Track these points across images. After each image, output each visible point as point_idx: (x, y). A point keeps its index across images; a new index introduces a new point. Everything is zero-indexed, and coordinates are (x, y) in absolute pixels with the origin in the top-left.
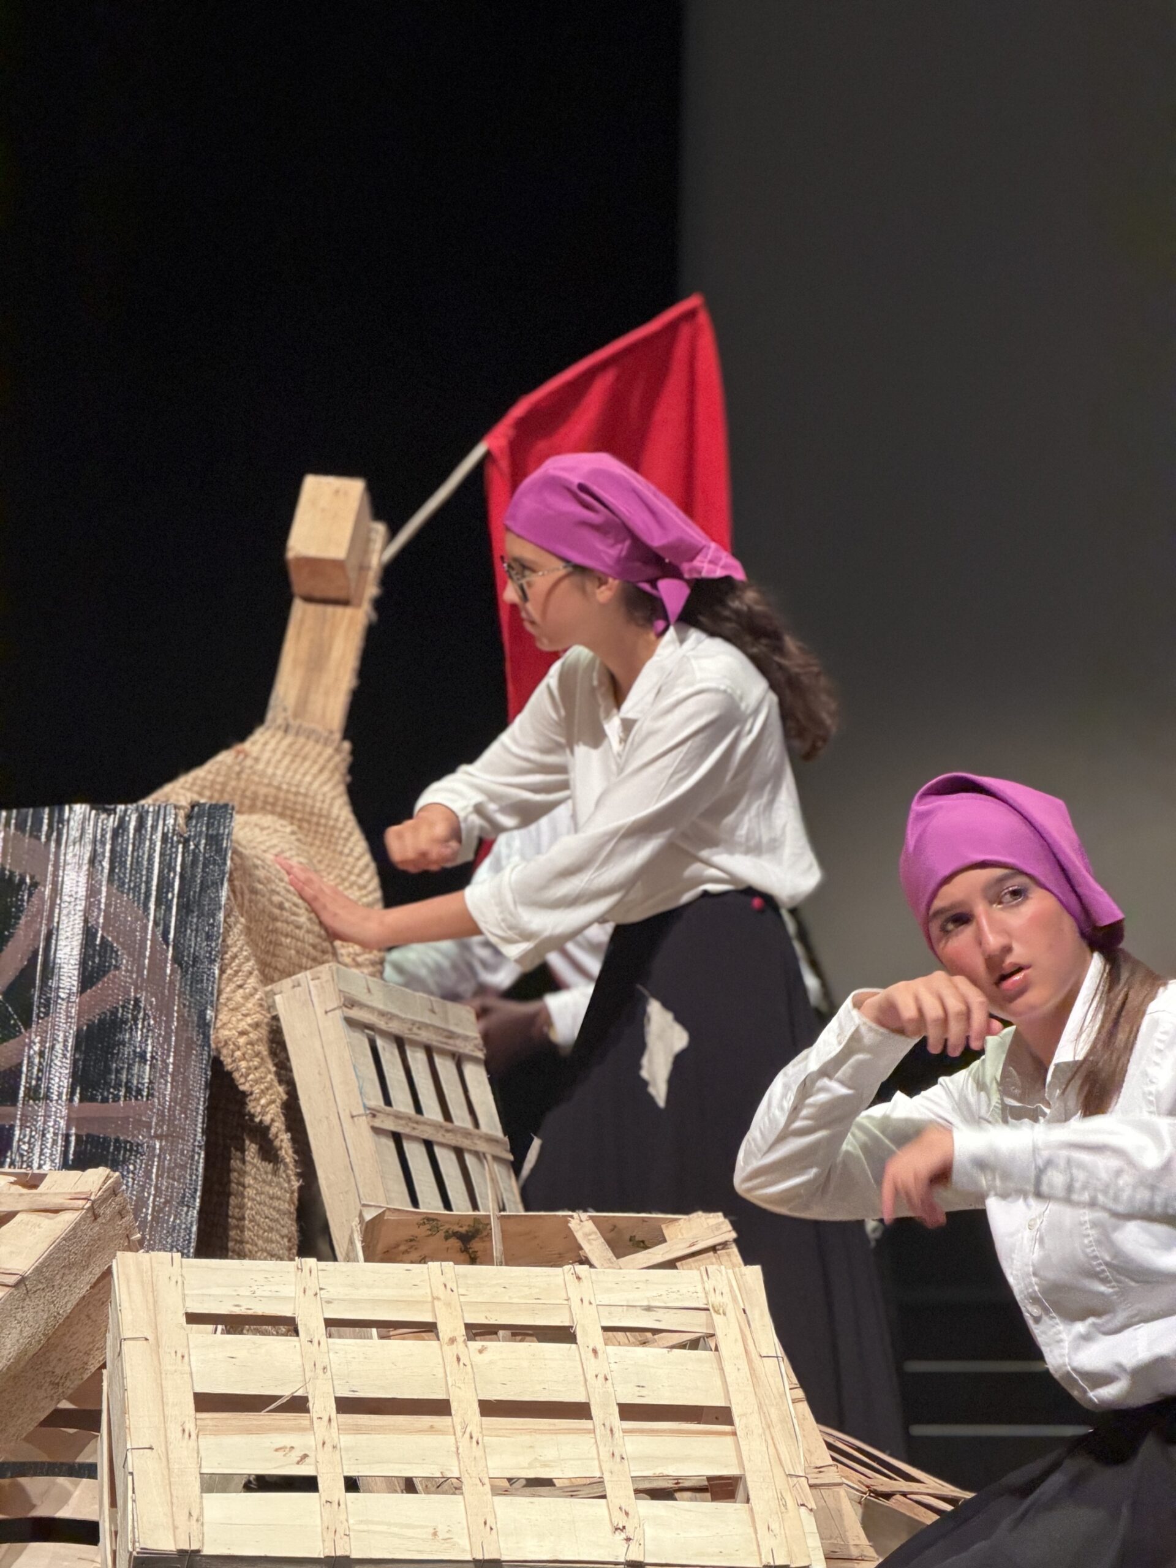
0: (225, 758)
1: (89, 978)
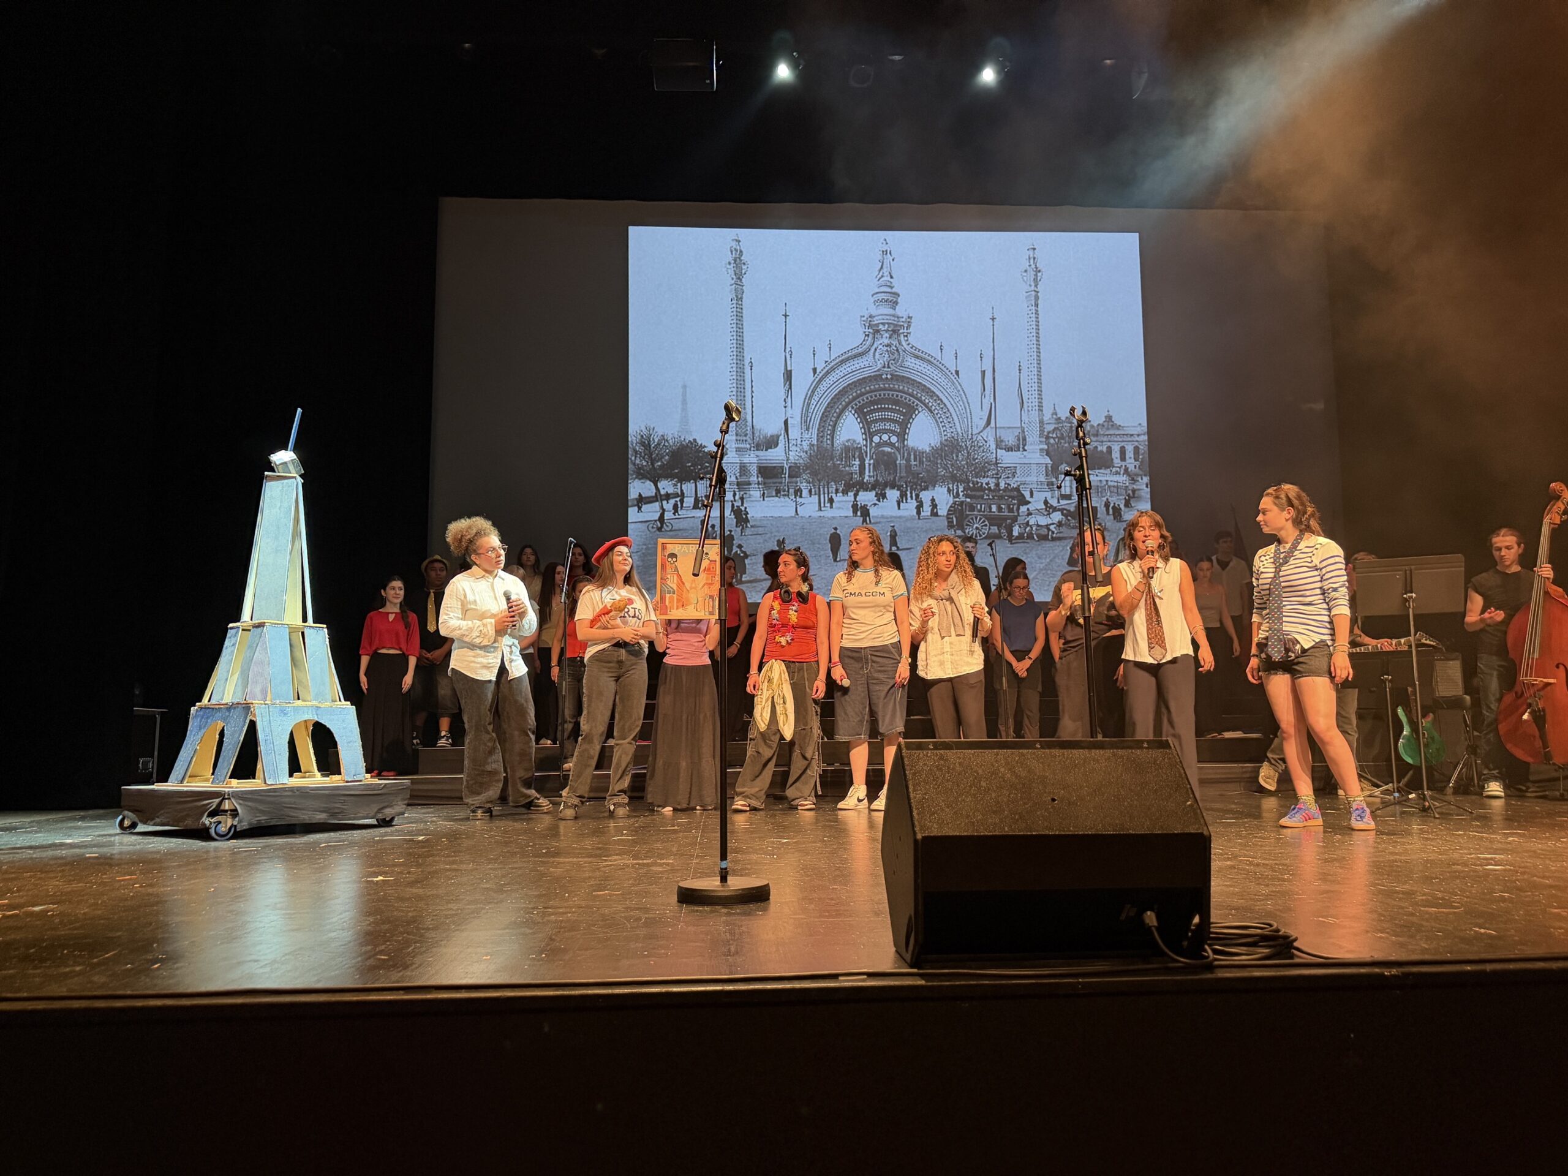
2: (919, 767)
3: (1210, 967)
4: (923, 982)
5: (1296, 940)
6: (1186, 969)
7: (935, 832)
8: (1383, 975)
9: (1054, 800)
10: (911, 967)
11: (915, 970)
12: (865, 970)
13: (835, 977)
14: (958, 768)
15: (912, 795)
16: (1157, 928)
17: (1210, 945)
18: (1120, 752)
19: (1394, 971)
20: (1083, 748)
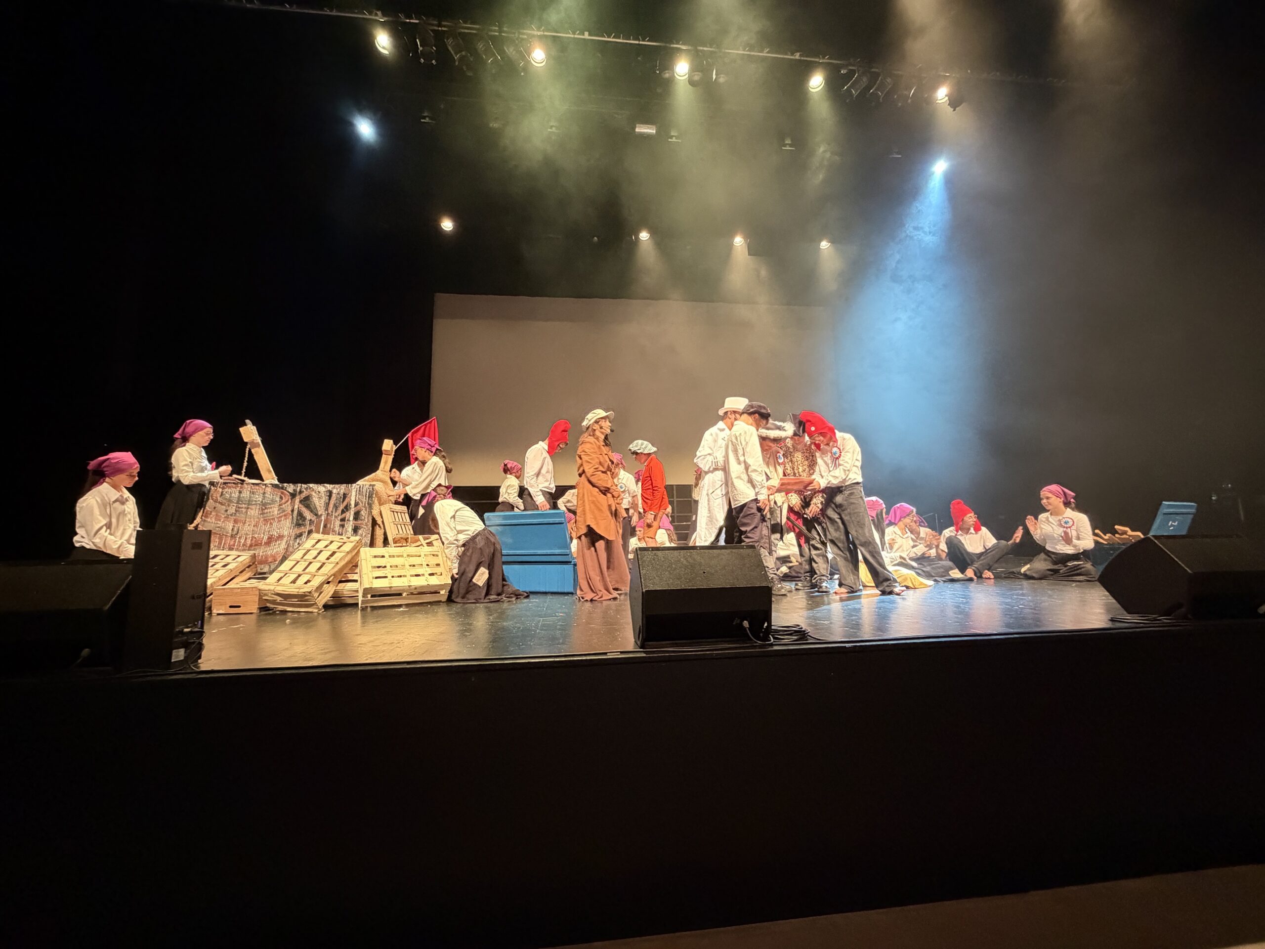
0: (374, 474)
1: (356, 506)
2: (645, 559)
3: (772, 645)
4: (645, 655)
5: (809, 632)
6: (761, 646)
7: (651, 589)
10: (641, 648)
11: (642, 650)
12: (621, 650)
13: (605, 654)
14: (663, 559)
15: (641, 572)
16: (749, 628)
17: (772, 635)
18: (734, 550)
19: (850, 645)
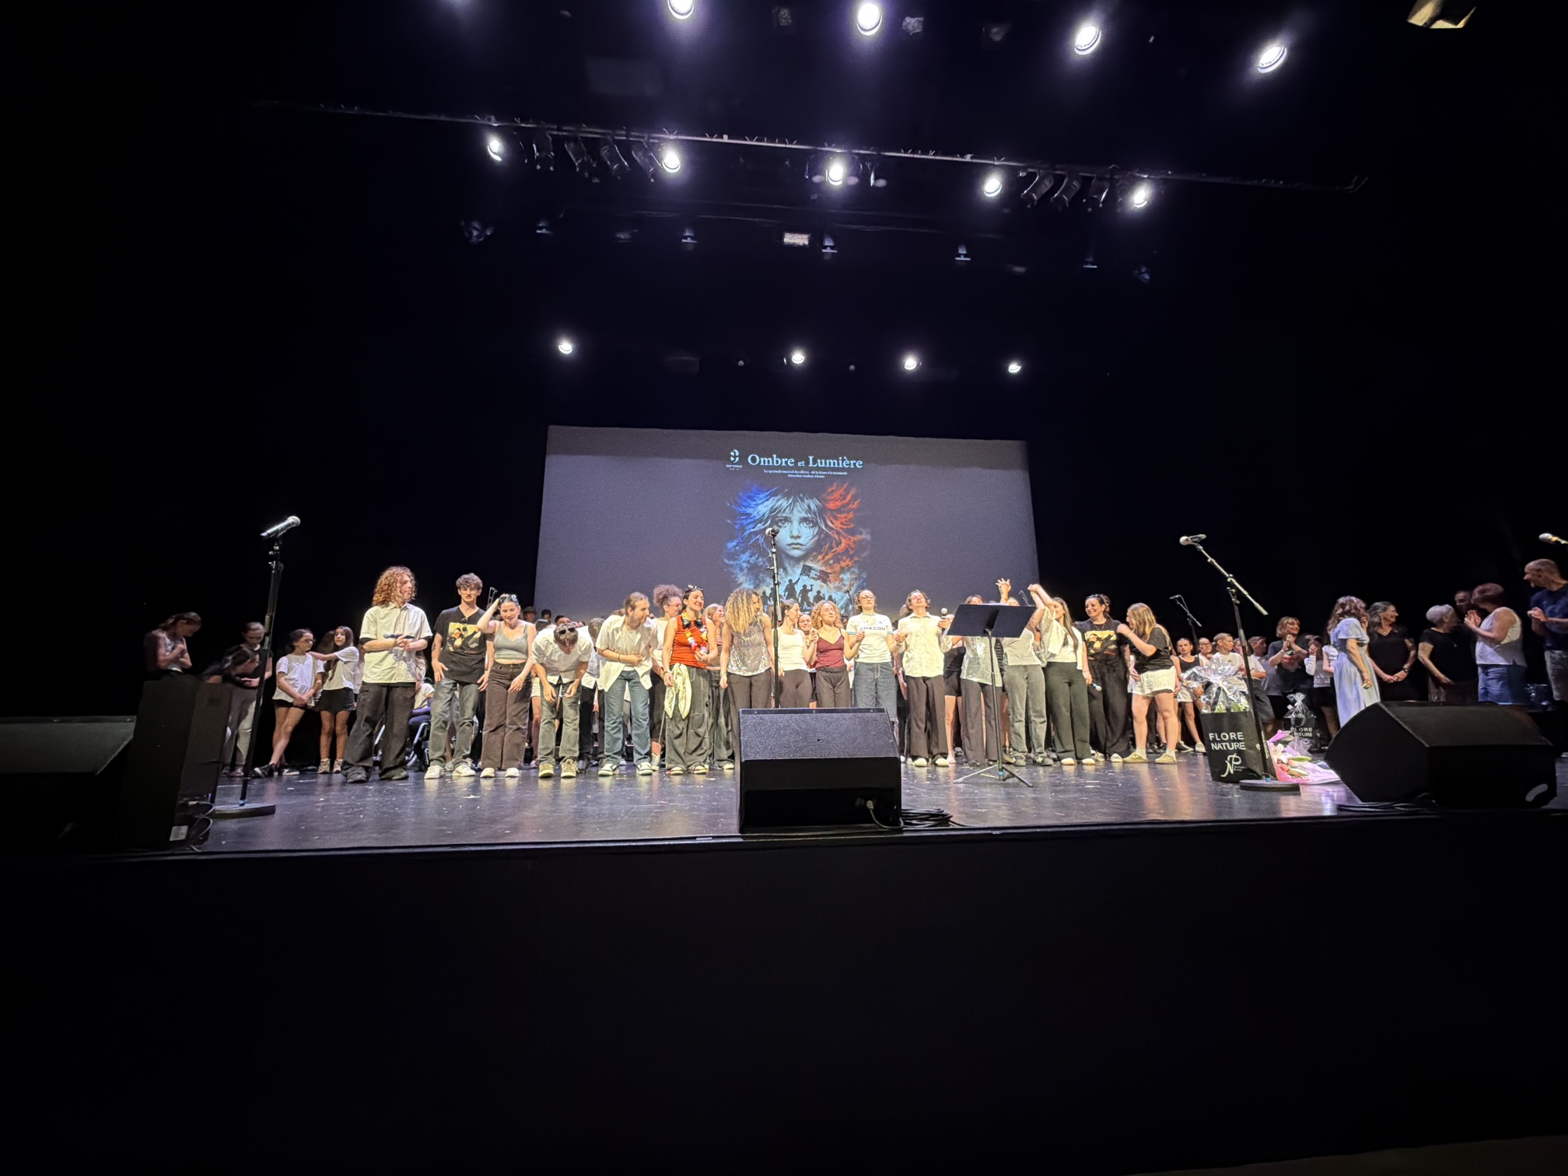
2: (748, 724)
3: (901, 831)
4: (741, 840)
5: (952, 816)
6: (887, 832)
7: (752, 758)
8: (992, 834)
9: (819, 740)
10: (739, 833)
11: (740, 835)
12: (712, 835)
13: (694, 838)
14: (769, 724)
15: (742, 738)
16: (873, 810)
17: (903, 820)
19: (998, 832)
20: (838, 712)
